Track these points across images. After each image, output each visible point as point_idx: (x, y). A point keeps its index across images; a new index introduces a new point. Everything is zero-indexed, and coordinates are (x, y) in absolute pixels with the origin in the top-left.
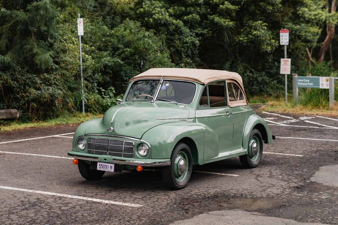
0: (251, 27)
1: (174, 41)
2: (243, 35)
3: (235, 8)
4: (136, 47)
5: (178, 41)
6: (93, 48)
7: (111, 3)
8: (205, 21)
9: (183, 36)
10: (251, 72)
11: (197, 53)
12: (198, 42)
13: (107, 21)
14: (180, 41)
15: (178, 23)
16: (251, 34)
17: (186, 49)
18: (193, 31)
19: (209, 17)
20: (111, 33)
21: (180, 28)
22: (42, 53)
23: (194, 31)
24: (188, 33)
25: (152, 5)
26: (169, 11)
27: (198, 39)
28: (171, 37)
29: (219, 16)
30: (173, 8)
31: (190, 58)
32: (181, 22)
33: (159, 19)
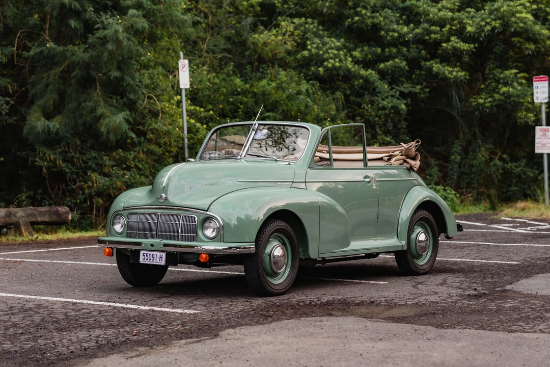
0: (498, 81)
1: (362, 106)
2: (484, 94)
3: (469, 48)
4: (284, 110)
5: (369, 106)
6: (211, 112)
7: (254, 44)
8: (418, 72)
9: (378, 96)
10: (501, 159)
11: (404, 126)
12: (403, 107)
13: (246, 73)
14: (372, 105)
15: (369, 74)
16: (498, 93)
17: (383, 120)
18: (396, 87)
19: (423, 65)
20: (245, 88)
21: (373, 84)
22: (112, 116)
23: (398, 88)
24: (387, 92)
25: (324, 44)
26: (354, 55)
27: (405, 101)
28: (357, 100)
29: (441, 62)
30: (359, 50)
31: (391, 135)
32: (374, 72)
33: (334, 67)
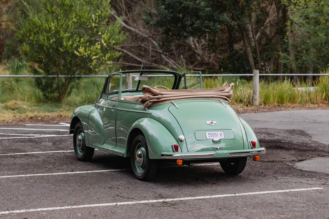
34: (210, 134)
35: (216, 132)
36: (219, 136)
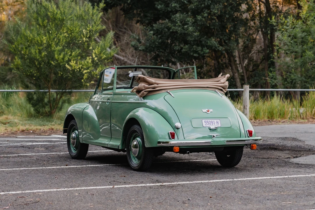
34: (206, 122)
35: (213, 120)
36: (216, 124)
